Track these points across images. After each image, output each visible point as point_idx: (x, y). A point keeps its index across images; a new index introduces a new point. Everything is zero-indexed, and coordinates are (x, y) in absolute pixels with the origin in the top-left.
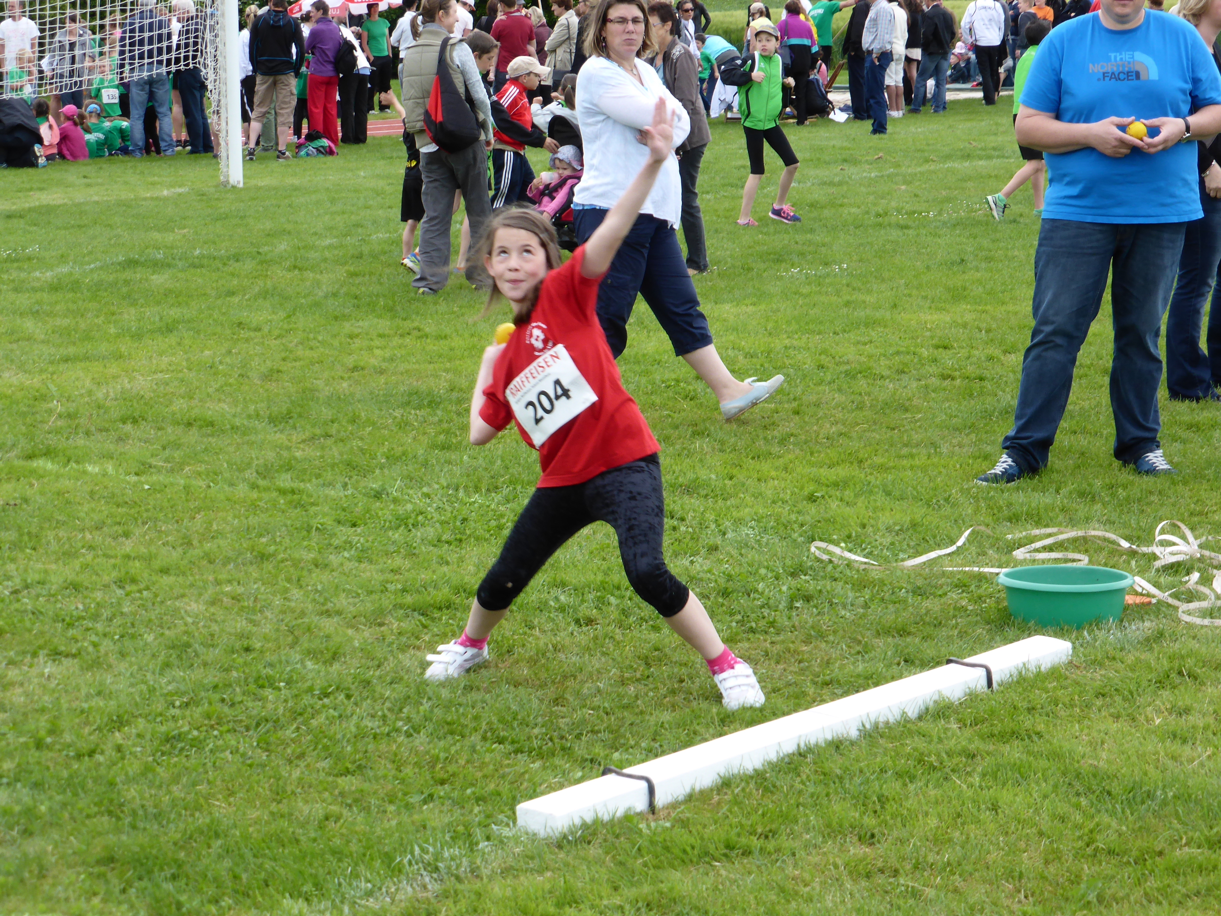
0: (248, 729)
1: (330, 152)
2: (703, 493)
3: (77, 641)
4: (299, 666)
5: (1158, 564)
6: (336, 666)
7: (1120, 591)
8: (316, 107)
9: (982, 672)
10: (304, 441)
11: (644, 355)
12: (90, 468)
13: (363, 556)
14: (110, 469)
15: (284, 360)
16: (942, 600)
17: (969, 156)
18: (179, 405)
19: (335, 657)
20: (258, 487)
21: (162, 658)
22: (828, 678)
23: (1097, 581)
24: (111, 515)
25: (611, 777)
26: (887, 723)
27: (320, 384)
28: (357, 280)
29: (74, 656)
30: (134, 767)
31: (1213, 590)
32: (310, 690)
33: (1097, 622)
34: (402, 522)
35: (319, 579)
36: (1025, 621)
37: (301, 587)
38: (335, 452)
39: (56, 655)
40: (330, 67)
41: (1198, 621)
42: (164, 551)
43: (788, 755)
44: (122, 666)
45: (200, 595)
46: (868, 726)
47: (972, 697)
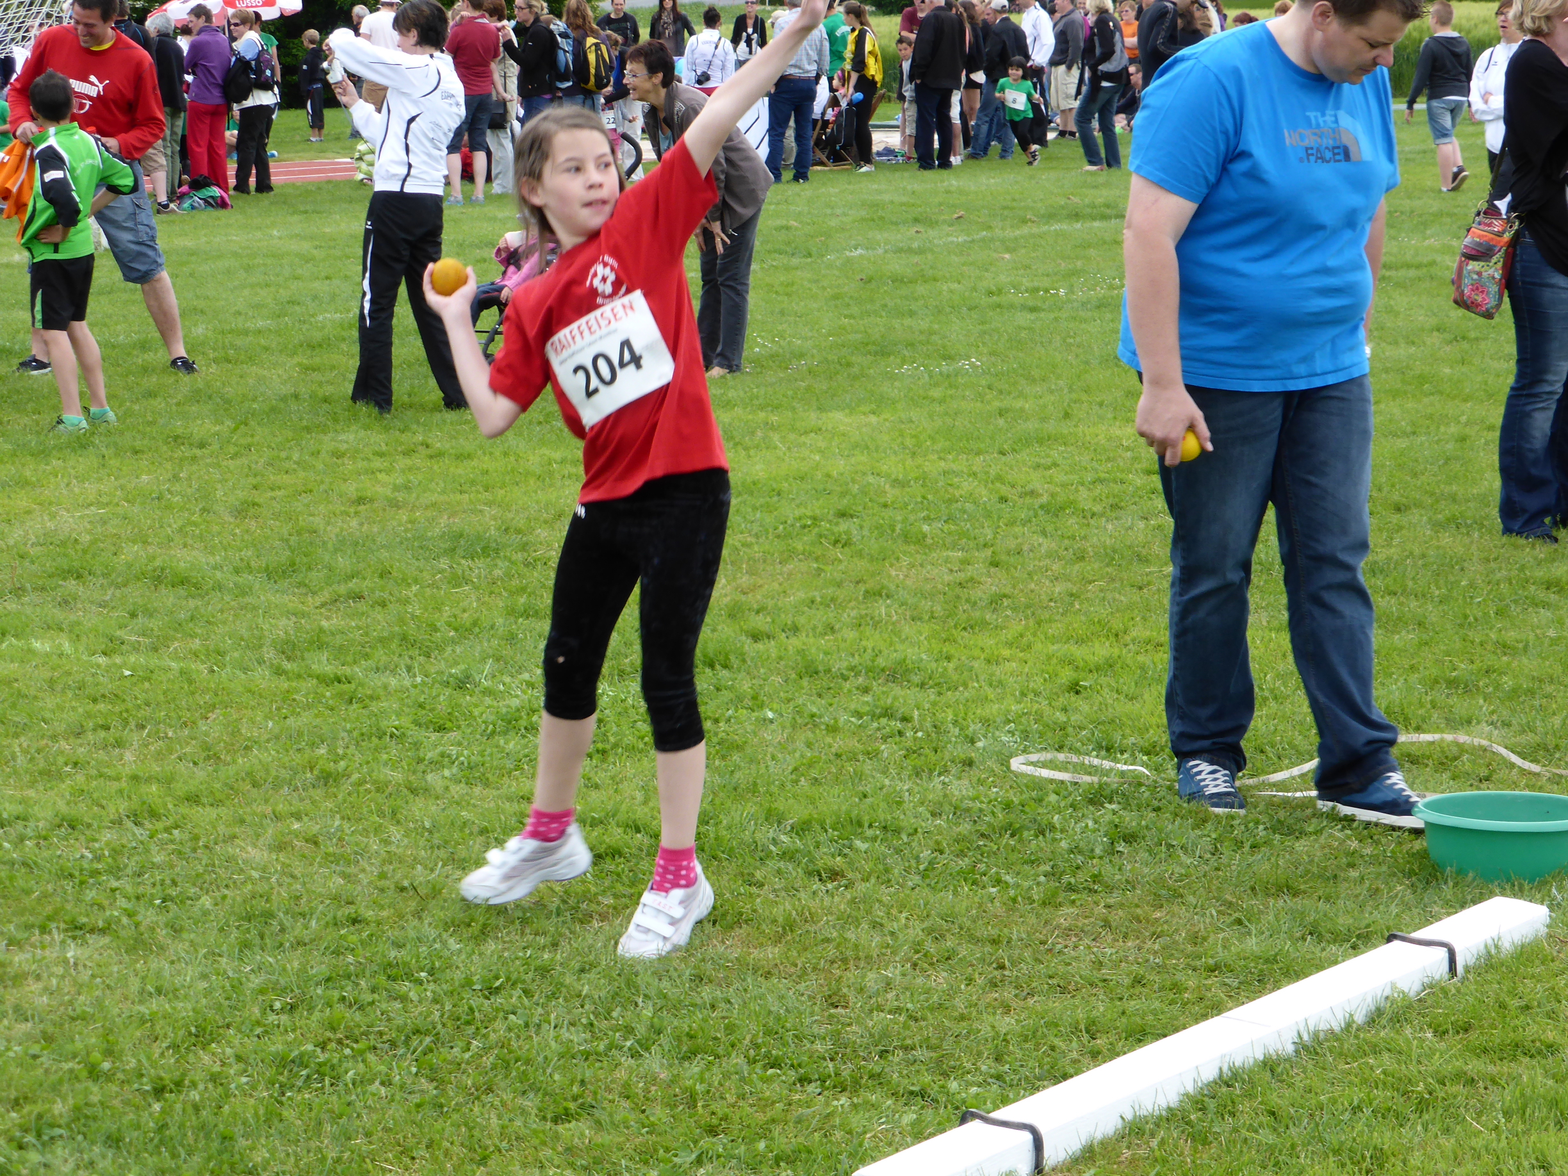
0: (393, 1044)
1: (222, 204)
2: (916, 679)
3: (101, 907)
4: (438, 946)
6: (492, 946)
8: (199, 145)
9: (1443, 953)
10: (323, 605)
12: (37, 645)
13: (474, 776)
14: (67, 647)
15: (255, 487)
17: (1077, 215)
18: (131, 552)
20: (285, 672)
21: (235, 933)
24: (89, 715)
25: (975, 1125)
26: (1332, 1031)
27: (318, 522)
28: (316, 376)
29: (103, 931)
30: (249, 1107)
32: (468, 983)
33: (1560, 876)
34: (509, 724)
35: (421, 810)
36: (1461, 872)
37: (398, 822)
38: (381, 621)
39: (76, 929)
40: (216, 93)
42: (183, 768)
43: (1208, 1085)
44: (180, 948)
45: (258, 836)
46: (1306, 1037)
47: (1433, 989)
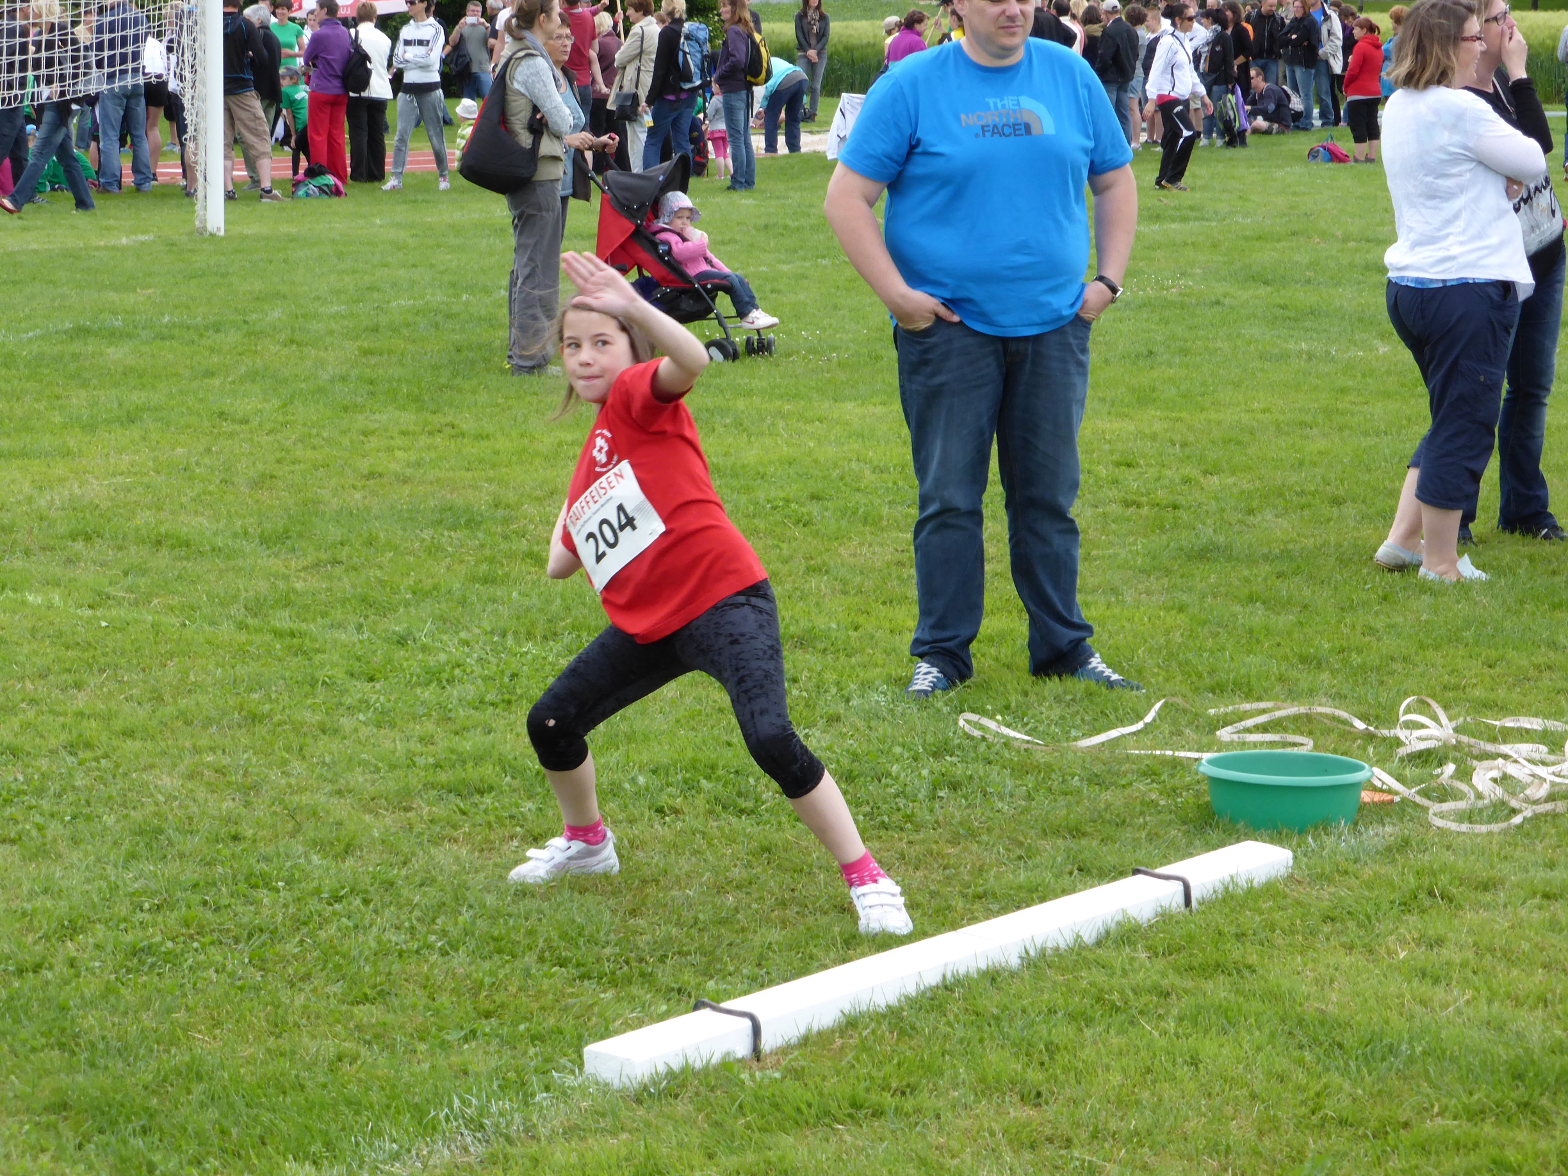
0: (237, 941)
1: (337, 192)
2: (820, 646)
3: (16, 822)
4: (302, 861)
5: (1402, 751)
6: (350, 862)
7: (1355, 786)
8: (318, 134)
9: (1178, 887)
10: (305, 568)
11: (744, 466)
12: (30, 598)
13: (384, 719)
14: (57, 600)
15: (279, 462)
16: (1127, 792)
17: (1158, 217)
18: (144, 518)
19: (348, 850)
20: (247, 627)
21: (126, 846)
22: (980, 889)
23: (1326, 772)
24: (58, 660)
25: (705, 1013)
26: (1057, 949)
27: (325, 494)
28: (373, 360)
29: (13, 842)
30: (91, 987)
31: (1473, 787)
32: (317, 892)
33: (1324, 825)
34: (433, 676)
35: (325, 747)
36: (1233, 821)
37: (304, 758)
38: (346, 584)
40: (336, 83)
41: (1454, 826)
42: (126, 707)
43: (931, 989)
44: (75, 856)
45: (175, 765)
46: (1032, 953)
47: (1165, 918)
